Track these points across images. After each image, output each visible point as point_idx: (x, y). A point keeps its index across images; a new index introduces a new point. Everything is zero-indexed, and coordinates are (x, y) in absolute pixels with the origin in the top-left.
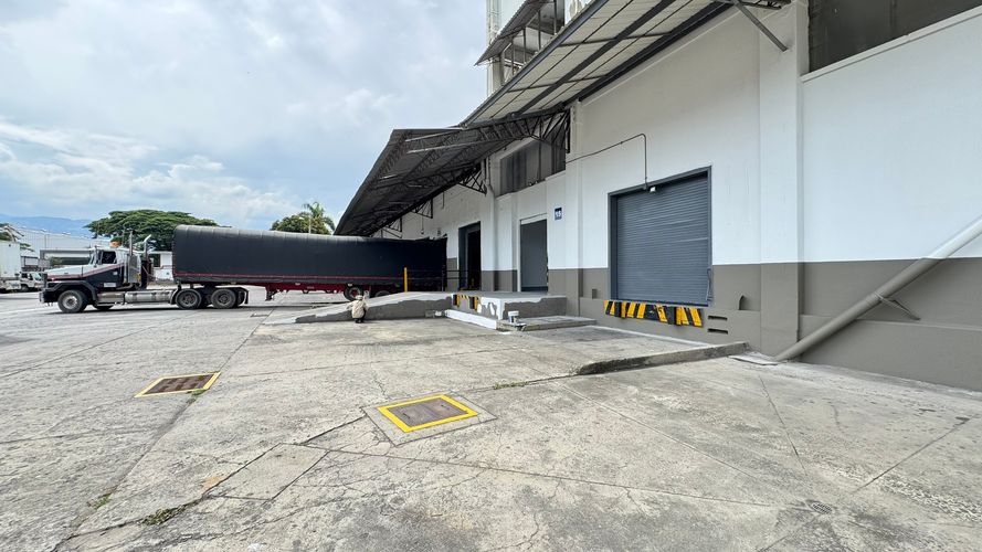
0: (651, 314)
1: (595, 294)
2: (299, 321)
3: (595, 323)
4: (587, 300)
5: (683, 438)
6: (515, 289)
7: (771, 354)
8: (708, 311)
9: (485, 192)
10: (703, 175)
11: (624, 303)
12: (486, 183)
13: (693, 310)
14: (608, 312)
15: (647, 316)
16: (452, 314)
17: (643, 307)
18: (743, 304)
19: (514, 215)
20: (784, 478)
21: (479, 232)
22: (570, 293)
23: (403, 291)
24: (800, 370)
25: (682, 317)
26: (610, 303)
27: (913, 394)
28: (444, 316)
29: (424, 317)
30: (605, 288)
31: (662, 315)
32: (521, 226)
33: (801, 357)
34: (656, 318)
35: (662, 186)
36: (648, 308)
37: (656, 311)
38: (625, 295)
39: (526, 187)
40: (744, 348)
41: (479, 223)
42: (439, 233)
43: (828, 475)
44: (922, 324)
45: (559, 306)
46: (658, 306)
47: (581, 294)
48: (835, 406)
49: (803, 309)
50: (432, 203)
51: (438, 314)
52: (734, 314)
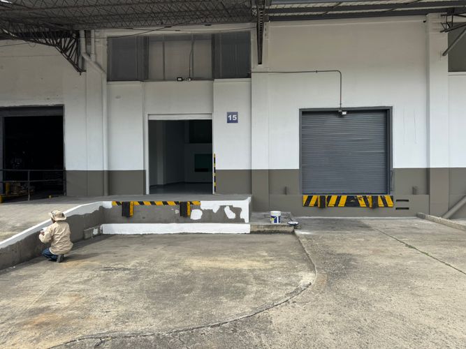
0: (352, 202)
1: (286, 190)
4: (278, 196)
8: (397, 197)
9: (80, 69)
11: (325, 196)
12: (91, 59)
13: (388, 197)
14: (307, 204)
15: (348, 204)
16: (122, 228)
19: (144, 109)
31: (362, 203)
32: (150, 122)
34: (357, 205)
36: (348, 199)
37: (357, 200)
39: (165, 80)
46: (358, 196)
47: (270, 192)
49: (450, 192)
51: (96, 231)
52: (412, 197)
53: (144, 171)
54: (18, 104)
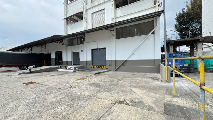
0: (99, 67)
1: (89, 65)
2: (20, 74)
3: (89, 69)
4: (88, 66)
5: (109, 77)
6: (72, 64)
7: (113, 71)
8: (106, 66)
9: (64, 45)
10: (105, 48)
11: (94, 66)
12: (64, 43)
13: (104, 66)
14: (92, 67)
15: (98, 67)
16: (60, 70)
17: (97, 66)
18: (110, 65)
19: (71, 50)
20: (116, 78)
21: (62, 53)
22: (85, 65)
23: (44, 66)
24: (116, 72)
25: (103, 67)
26: (92, 66)
27: (124, 73)
28: (57, 71)
29: (53, 71)
30: (91, 64)
31: (100, 67)
32: (73, 52)
33: (116, 71)
34: (99, 68)
35: (100, 49)
36: (98, 66)
38: (94, 65)
39: (74, 45)
40: (110, 71)
41: (62, 51)
42: (48, 52)
43: (119, 78)
44: (125, 66)
45: (82, 67)
47: (87, 65)
48: (119, 74)
49: (116, 66)
50: (45, 45)
51: (56, 70)
52: (109, 66)
53: (71, 61)
54: (59, 51)
